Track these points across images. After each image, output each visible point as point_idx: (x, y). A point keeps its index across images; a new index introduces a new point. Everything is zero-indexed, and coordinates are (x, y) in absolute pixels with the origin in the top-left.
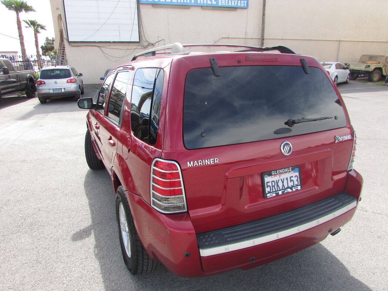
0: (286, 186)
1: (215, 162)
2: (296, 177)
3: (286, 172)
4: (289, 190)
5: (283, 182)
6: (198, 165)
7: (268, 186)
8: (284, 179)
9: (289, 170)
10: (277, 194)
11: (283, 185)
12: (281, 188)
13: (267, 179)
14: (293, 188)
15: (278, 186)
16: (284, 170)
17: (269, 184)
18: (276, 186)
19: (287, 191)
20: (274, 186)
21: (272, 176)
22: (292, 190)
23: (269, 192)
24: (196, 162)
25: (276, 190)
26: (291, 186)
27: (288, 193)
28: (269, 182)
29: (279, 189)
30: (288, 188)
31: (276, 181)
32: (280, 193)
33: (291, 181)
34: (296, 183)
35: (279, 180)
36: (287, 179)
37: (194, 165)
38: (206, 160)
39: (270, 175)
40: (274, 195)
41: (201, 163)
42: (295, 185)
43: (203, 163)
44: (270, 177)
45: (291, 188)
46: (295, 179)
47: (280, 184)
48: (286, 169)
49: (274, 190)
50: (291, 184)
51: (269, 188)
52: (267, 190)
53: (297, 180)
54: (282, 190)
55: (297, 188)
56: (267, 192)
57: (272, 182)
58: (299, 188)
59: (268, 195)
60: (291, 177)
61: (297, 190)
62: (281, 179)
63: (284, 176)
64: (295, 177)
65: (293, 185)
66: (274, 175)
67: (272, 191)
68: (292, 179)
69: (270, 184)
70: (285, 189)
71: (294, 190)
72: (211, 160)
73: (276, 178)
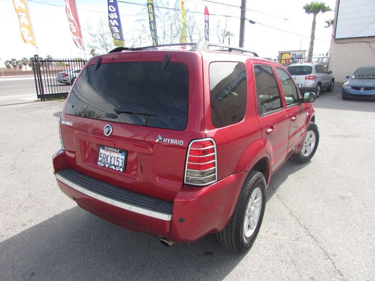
0: (113, 163)
2: (122, 160)
3: (115, 152)
4: (114, 168)
5: (111, 159)
7: (101, 156)
8: (112, 156)
10: (105, 166)
11: (111, 162)
12: (109, 163)
13: (102, 151)
14: (117, 167)
15: (107, 159)
16: (113, 149)
17: (101, 155)
18: (106, 159)
19: (112, 167)
20: (105, 158)
23: (100, 161)
25: (105, 162)
26: (116, 165)
27: (112, 169)
28: (102, 154)
30: (114, 165)
31: (107, 155)
32: (107, 166)
33: (117, 161)
34: (121, 165)
35: (109, 155)
36: (114, 158)
39: (104, 148)
40: (103, 165)
42: (119, 166)
44: (104, 150)
45: (115, 167)
46: (121, 161)
47: (109, 159)
48: (115, 149)
50: (116, 163)
52: (100, 159)
53: (122, 163)
55: (119, 169)
57: (104, 154)
58: (121, 170)
59: (99, 163)
60: (118, 158)
61: (119, 171)
62: (110, 156)
66: (106, 150)
67: (102, 161)
70: (111, 165)
71: (117, 169)
73: (107, 153)
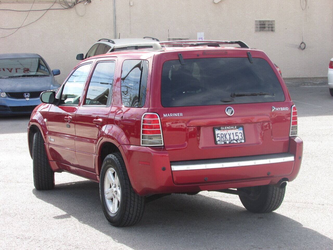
0: (232, 138)
1: (180, 115)
3: (232, 129)
4: (235, 142)
5: (230, 136)
6: (170, 116)
9: (234, 127)
10: (225, 143)
11: (230, 138)
12: (228, 140)
13: (217, 132)
14: (238, 141)
15: (225, 137)
16: (230, 127)
17: (218, 135)
19: (233, 142)
20: (223, 137)
21: (222, 131)
22: (237, 141)
23: (219, 141)
24: (168, 114)
25: (225, 140)
26: (236, 139)
28: (219, 134)
29: (226, 140)
30: (234, 140)
32: (228, 142)
33: (236, 136)
34: (240, 137)
35: (226, 134)
36: (233, 134)
37: (167, 115)
38: (175, 114)
39: (219, 129)
40: (223, 143)
41: (172, 115)
42: (239, 139)
43: (173, 115)
44: (220, 131)
45: (236, 141)
46: (240, 135)
47: (228, 137)
48: (232, 127)
49: (223, 140)
51: (219, 138)
53: (241, 136)
54: (229, 140)
55: (241, 141)
56: (217, 140)
57: (221, 134)
58: (243, 141)
59: (218, 142)
60: (236, 133)
62: (228, 133)
63: (230, 132)
64: (240, 133)
65: (238, 138)
66: (223, 130)
67: (221, 140)
68: (237, 134)
69: (220, 135)
70: (231, 141)
71: (239, 142)
72: (178, 114)
73: (224, 132)
